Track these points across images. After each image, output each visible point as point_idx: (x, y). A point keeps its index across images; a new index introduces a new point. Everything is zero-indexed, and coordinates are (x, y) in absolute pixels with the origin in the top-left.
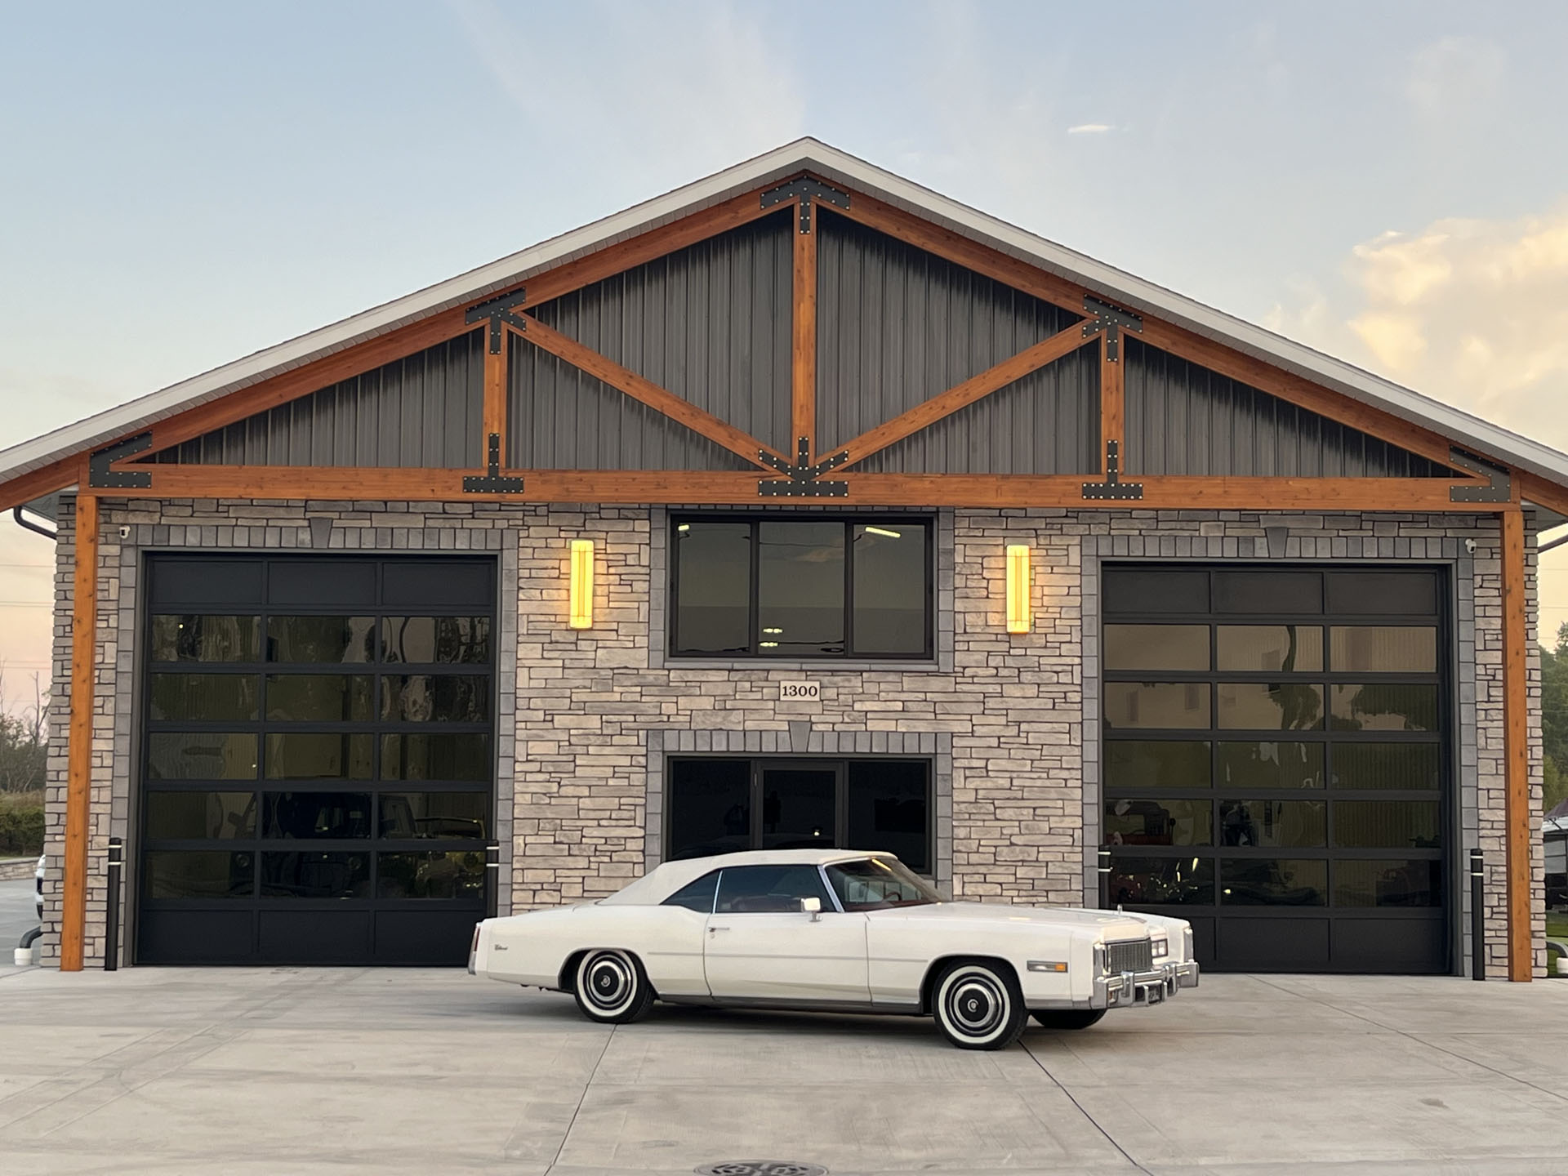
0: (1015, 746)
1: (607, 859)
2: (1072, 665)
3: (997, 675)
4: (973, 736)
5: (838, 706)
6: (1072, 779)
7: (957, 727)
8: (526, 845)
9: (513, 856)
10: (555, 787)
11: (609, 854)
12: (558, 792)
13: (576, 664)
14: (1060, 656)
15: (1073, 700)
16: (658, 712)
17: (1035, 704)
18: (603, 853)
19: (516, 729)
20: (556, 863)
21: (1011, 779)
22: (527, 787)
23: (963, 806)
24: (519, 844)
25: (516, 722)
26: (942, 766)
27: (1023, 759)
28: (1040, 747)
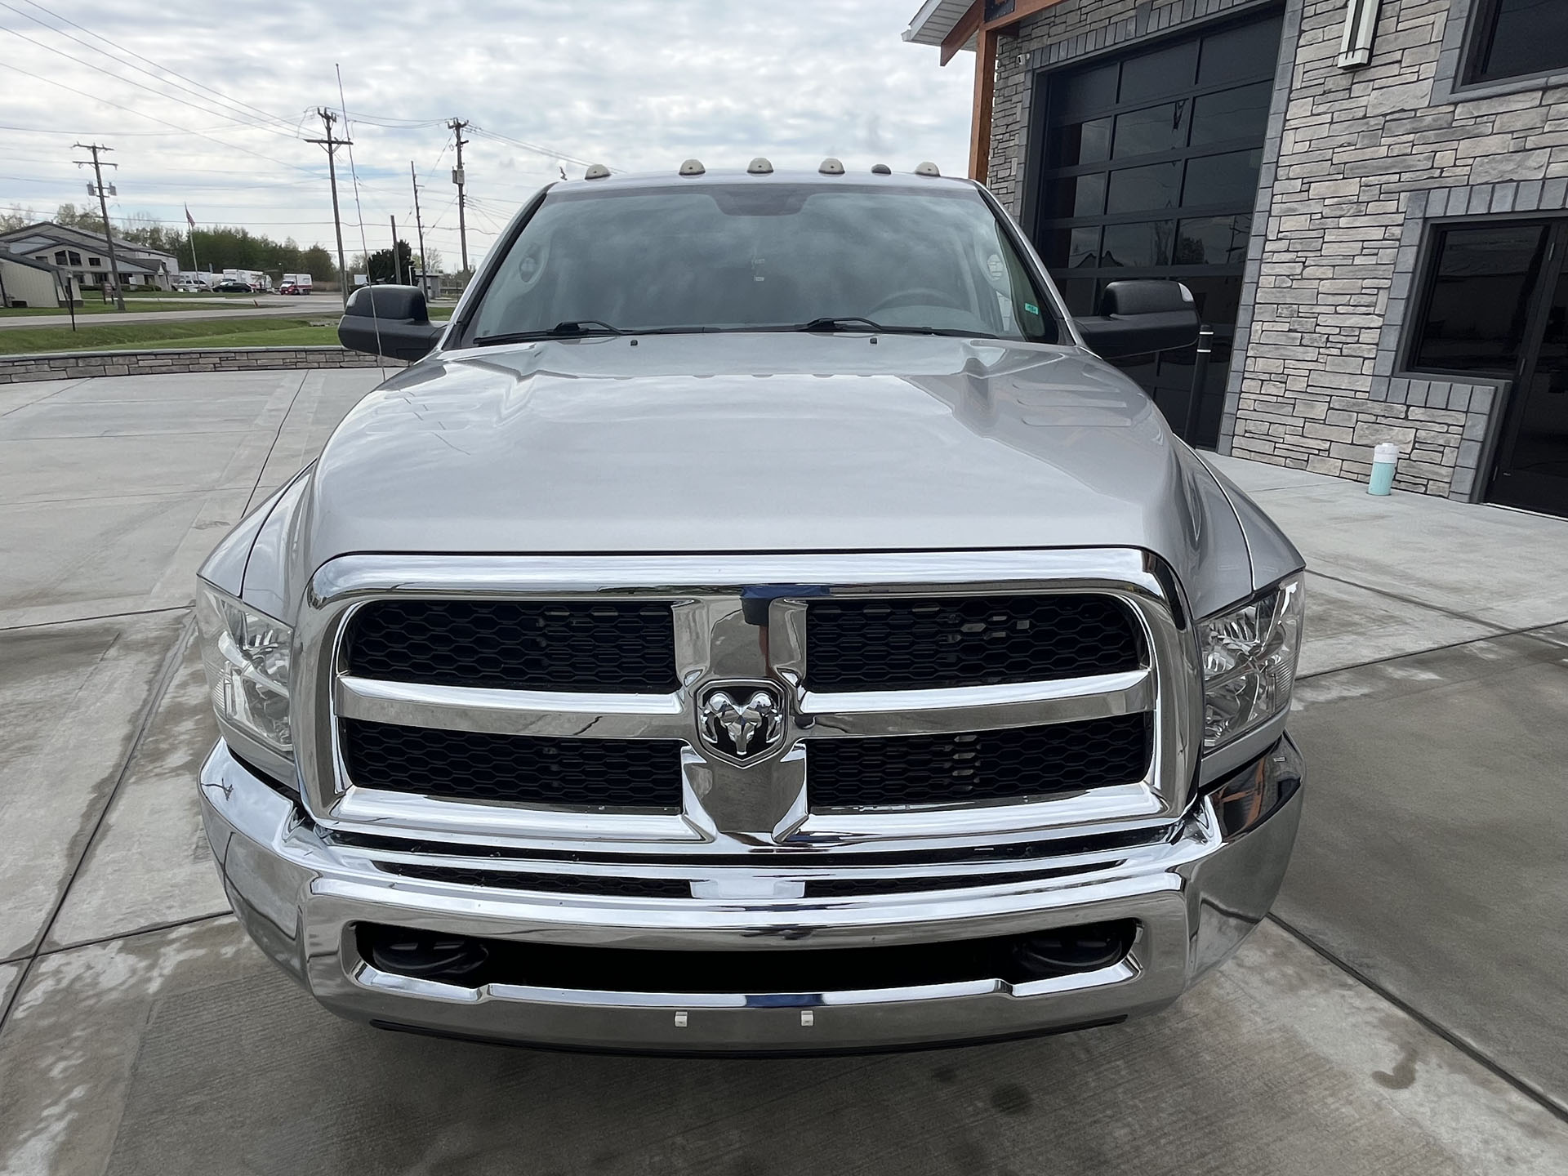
1: (1336, 352)
8: (1263, 331)
9: (1249, 343)
10: (1298, 268)
11: (1340, 346)
12: (1301, 274)
13: (1344, 116)
16: (1430, 167)
18: (1333, 345)
19: (1272, 203)
20: (1285, 353)
22: (1273, 269)
24: (1257, 330)
25: (1273, 195)
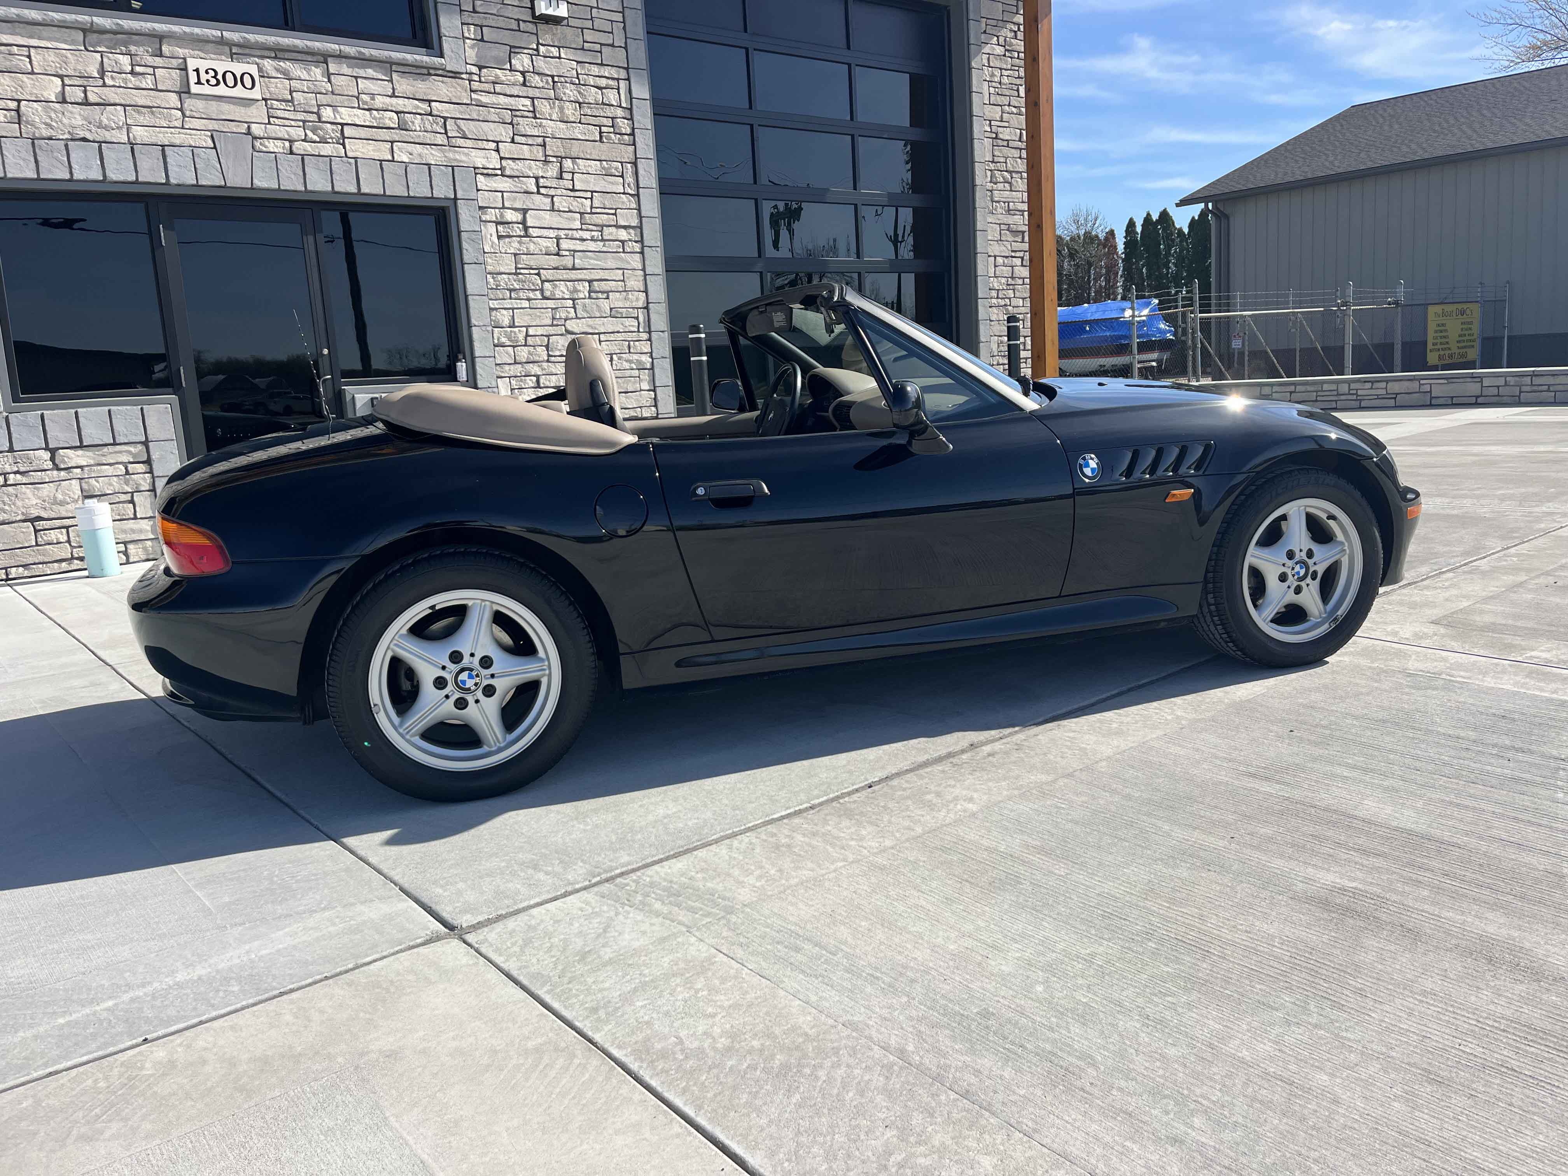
0: (559, 192)
2: (618, 80)
3: (524, 84)
4: (502, 175)
5: (294, 111)
6: (630, 240)
7: (479, 159)
14: (602, 64)
15: (624, 131)
17: (578, 131)
21: (558, 239)
23: (499, 277)
26: (466, 217)
27: (570, 211)
28: (589, 195)
